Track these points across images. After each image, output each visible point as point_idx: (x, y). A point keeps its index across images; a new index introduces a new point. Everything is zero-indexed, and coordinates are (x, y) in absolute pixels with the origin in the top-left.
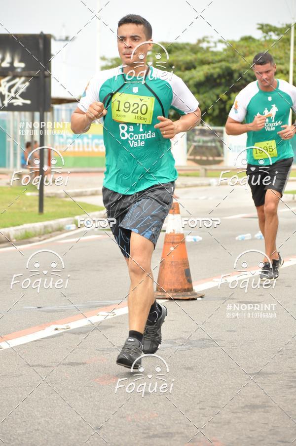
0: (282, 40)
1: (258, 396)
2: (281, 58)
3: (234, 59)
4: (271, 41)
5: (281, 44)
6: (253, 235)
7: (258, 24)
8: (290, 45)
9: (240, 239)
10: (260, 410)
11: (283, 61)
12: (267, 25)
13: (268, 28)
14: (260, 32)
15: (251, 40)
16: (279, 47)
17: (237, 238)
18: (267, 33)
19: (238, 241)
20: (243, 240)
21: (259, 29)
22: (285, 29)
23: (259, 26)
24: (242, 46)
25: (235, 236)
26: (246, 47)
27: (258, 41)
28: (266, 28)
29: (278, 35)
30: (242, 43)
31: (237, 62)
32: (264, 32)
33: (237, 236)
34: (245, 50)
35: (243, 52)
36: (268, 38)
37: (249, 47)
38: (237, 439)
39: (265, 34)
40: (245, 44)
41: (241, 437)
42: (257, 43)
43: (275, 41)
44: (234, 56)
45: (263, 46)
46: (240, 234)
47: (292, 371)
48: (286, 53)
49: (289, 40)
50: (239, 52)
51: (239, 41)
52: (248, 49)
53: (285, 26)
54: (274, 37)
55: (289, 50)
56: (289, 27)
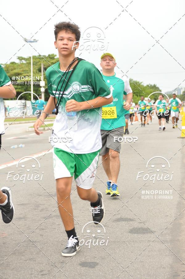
0: (28, 63)
1: (22, 214)
2: (27, 71)
3: (8, 72)
4: (23, 64)
5: (27, 65)
6: (18, 146)
7: (17, 57)
8: (31, 65)
9: (13, 148)
10: (23, 219)
11: (28, 72)
12: (21, 57)
13: (22, 58)
14: (18, 60)
15: (14, 64)
16: (26, 66)
17: (11, 147)
18: (21, 60)
19: (12, 148)
20: (14, 148)
21: (18, 59)
22: (28, 59)
23: (18, 58)
24: (11, 66)
25: (10, 147)
26: (12, 67)
27: (18, 64)
28: (21, 58)
29: (26, 61)
30: (11, 65)
31: (9, 73)
32: (20, 60)
33: (11, 146)
34: (12, 68)
35: (11, 69)
36: (21, 62)
37: (14, 66)
38: (13, 232)
39: (20, 61)
40: (12, 65)
41: (15, 231)
42: (17, 65)
43: (24, 63)
44: (8, 70)
45: (20, 66)
46: (13, 146)
47: (36, 203)
48: (29, 69)
49: (30, 63)
50: (10, 68)
51: (10, 64)
52: (13, 67)
53: (28, 57)
54: (24, 62)
55: (31, 67)
56: (30, 58)
